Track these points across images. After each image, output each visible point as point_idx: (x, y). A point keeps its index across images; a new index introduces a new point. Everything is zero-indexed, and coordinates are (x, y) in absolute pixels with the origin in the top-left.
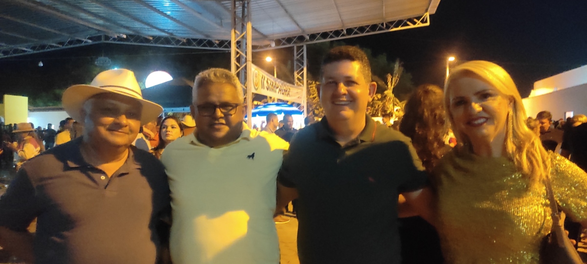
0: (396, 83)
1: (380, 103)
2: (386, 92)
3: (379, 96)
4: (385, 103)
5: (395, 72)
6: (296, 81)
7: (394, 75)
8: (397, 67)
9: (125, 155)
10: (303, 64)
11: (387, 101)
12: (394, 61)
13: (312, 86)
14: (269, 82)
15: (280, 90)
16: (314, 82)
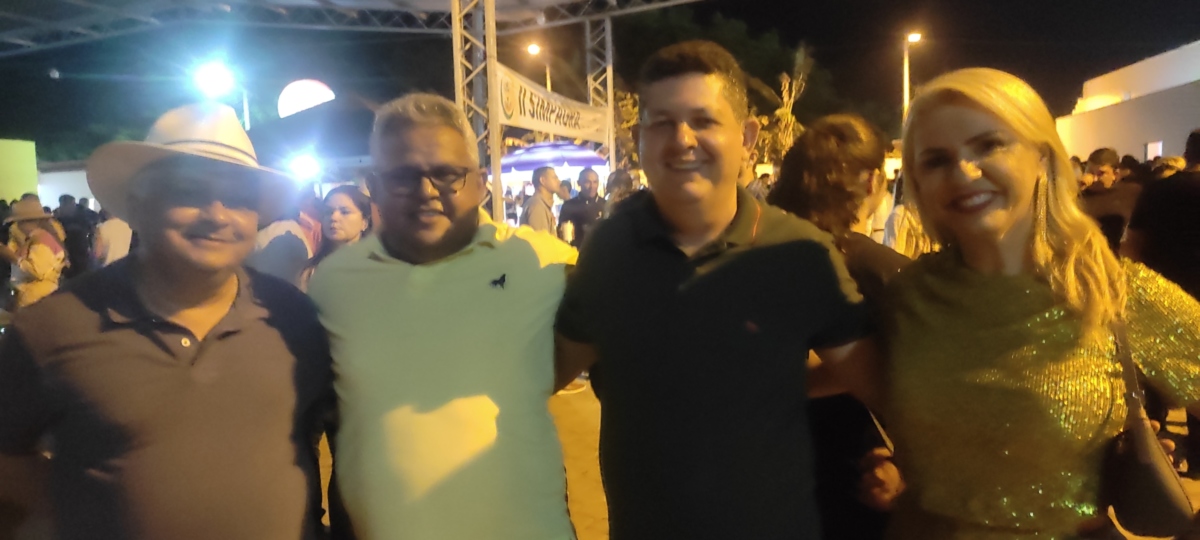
0: (799, 90)
1: (768, 136)
2: (778, 112)
3: (765, 121)
4: (777, 135)
5: (796, 69)
6: (592, 94)
7: (796, 74)
8: (801, 57)
9: (231, 288)
10: (603, 57)
11: (780, 130)
12: (794, 46)
13: (625, 102)
14: (535, 100)
15: (558, 117)
16: (629, 96)
